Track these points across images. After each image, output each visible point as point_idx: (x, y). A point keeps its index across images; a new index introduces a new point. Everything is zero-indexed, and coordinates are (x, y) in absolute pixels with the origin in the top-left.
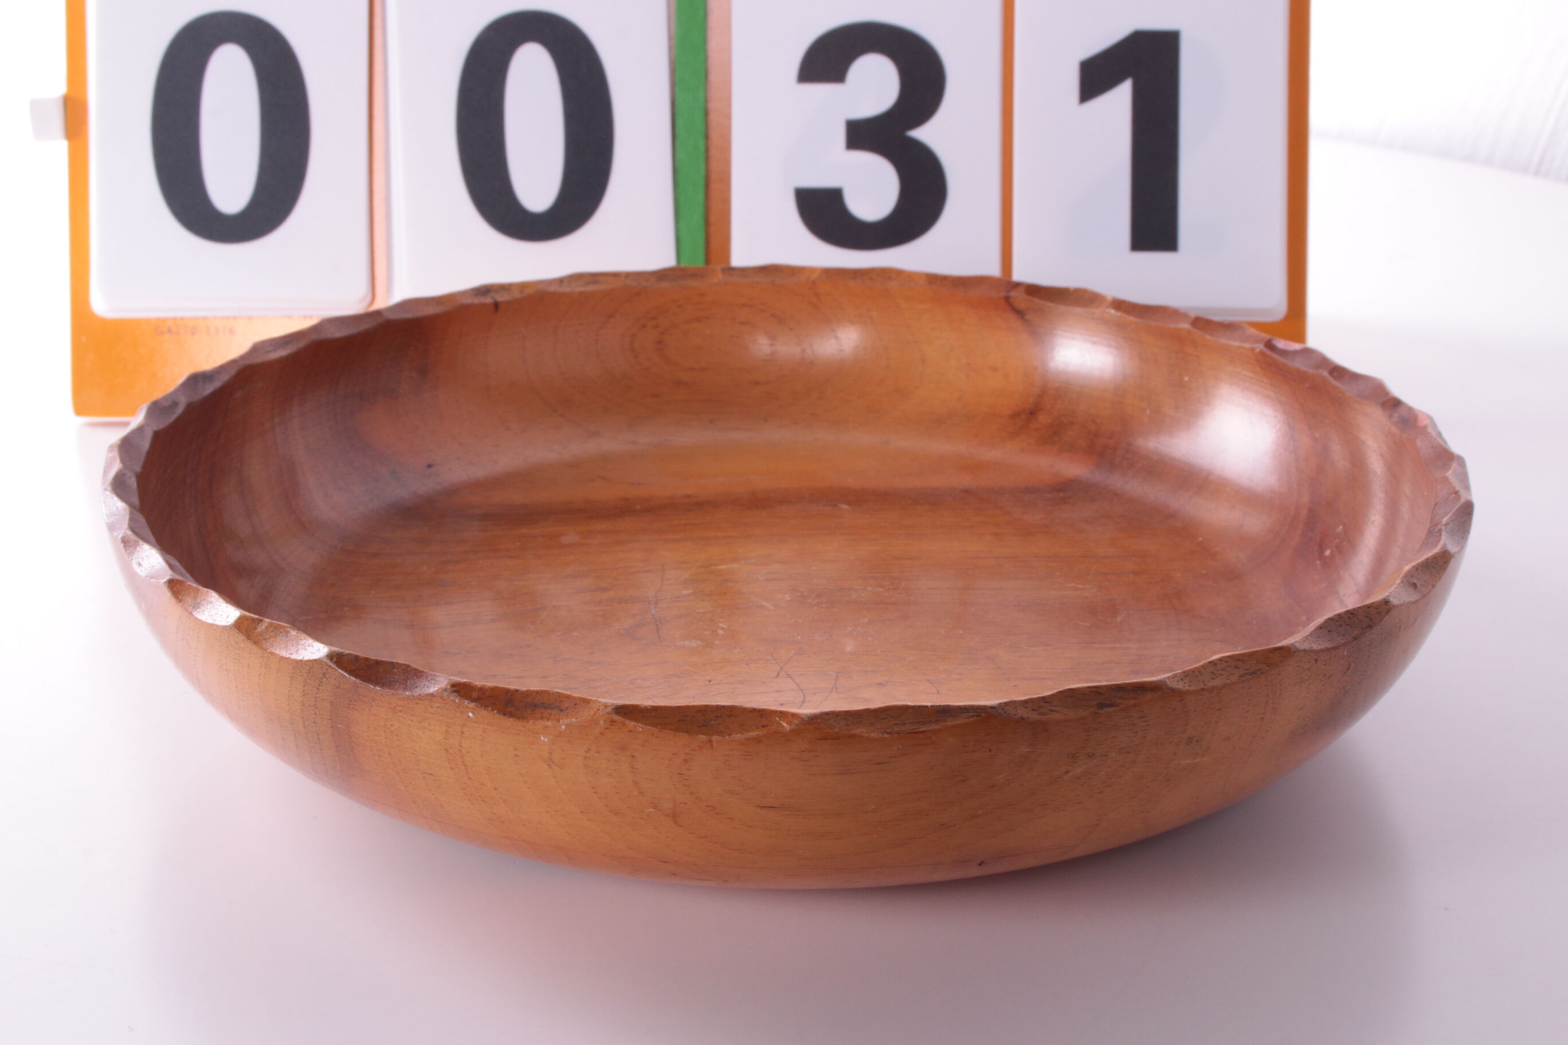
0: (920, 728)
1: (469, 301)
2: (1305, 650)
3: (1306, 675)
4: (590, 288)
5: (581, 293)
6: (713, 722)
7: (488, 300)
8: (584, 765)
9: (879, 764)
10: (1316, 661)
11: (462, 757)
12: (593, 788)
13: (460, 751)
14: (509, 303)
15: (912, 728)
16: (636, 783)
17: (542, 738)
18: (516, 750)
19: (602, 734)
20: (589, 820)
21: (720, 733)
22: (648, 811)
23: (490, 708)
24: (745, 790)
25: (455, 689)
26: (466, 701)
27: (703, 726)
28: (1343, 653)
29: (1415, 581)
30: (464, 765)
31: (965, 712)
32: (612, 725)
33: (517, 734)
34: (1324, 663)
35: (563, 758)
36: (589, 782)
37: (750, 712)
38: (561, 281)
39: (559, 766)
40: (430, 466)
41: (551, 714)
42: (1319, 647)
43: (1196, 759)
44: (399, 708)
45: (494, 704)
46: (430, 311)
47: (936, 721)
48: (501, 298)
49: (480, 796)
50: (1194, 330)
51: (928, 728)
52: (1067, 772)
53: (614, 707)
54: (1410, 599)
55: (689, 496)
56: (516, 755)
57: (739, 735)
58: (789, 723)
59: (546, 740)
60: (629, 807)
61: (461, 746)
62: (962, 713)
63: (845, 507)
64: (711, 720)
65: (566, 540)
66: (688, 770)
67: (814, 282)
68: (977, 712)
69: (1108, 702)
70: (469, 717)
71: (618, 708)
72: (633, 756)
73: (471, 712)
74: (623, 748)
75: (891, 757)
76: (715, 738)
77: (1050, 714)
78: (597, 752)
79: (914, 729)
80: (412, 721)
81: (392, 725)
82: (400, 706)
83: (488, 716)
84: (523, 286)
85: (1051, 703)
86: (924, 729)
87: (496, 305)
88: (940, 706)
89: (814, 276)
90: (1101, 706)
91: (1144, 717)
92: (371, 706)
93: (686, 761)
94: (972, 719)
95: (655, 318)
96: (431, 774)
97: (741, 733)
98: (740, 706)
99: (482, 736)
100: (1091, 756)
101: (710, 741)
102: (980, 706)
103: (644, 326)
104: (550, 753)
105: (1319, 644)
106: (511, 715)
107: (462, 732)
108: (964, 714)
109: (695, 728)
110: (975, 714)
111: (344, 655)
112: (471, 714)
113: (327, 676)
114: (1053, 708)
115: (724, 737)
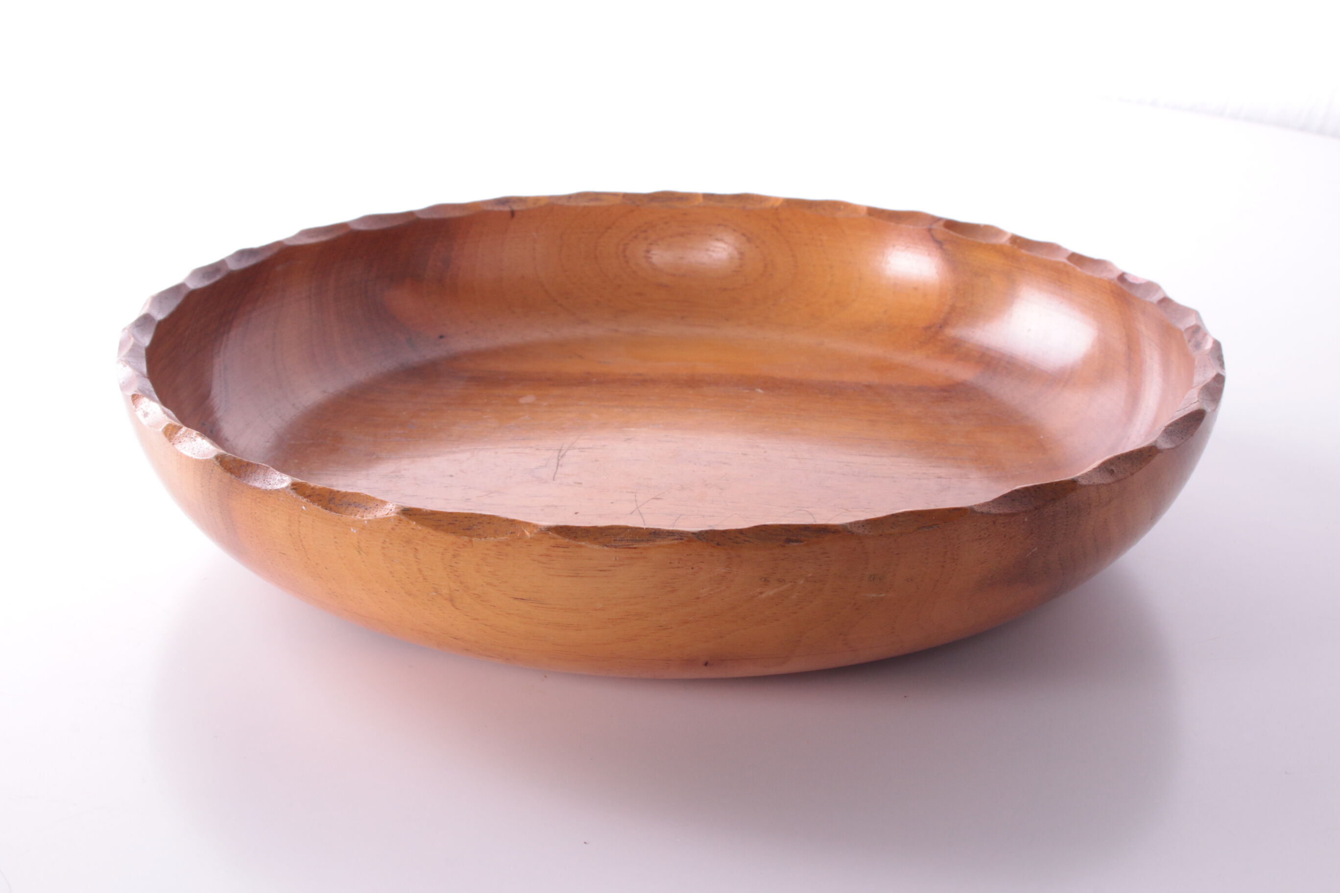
0: (633, 545)
1: (490, 208)
2: (982, 513)
3: (985, 534)
4: (592, 204)
5: (585, 207)
6: (475, 527)
7: (506, 208)
8: (382, 553)
9: (601, 571)
10: (994, 523)
11: (301, 541)
12: (391, 573)
13: (299, 536)
14: (522, 211)
15: (627, 544)
16: (420, 570)
17: (352, 530)
18: (335, 538)
19: (393, 529)
20: (393, 599)
21: (479, 536)
22: (433, 594)
23: (317, 504)
24: (500, 583)
25: (295, 487)
26: (301, 497)
27: (467, 529)
28: (1024, 519)
29: (1113, 468)
30: (304, 548)
31: (671, 536)
32: (400, 523)
33: (335, 525)
34: (1003, 525)
35: (367, 547)
36: (387, 567)
37: (504, 521)
38: (569, 197)
39: (365, 553)
40: (441, 337)
41: (359, 511)
42: (998, 512)
43: (881, 594)
44: (258, 500)
45: (320, 500)
46: (457, 214)
47: (648, 540)
48: (516, 207)
49: (318, 574)
50: (1069, 263)
51: (640, 546)
52: (761, 593)
53: (402, 509)
54: (1103, 482)
55: (640, 375)
56: (336, 542)
57: (492, 538)
58: (531, 533)
59: (355, 531)
60: (418, 590)
61: (299, 532)
62: (669, 536)
63: (760, 391)
64: (474, 525)
65: (522, 401)
66: (456, 563)
67: (777, 209)
68: (681, 536)
69: (795, 538)
70: (303, 509)
71: (405, 510)
72: (415, 549)
73: (304, 504)
74: (408, 542)
75: (611, 566)
76: (474, 539)
77: (743, 543)
78: (391, 544)
79: (628, 545)
80: (267, 510)
81: (255, 513)
82: (259, 498)
83: (316, 508)
84: (537, 199)
85: (746, 534)
86: (637, 546)
87: (513, 213)
88: (653, 529)
89: (778, 204)
90: (788, 541)
91: (826, 553)
92: (241, 497)
93: (454, 556)
94: (676, 542)
95: (645, 231)
96: (284, 554)
97: (495, 537)
98: (497, 516)
99: (312, 525)
100: (781, 582)
101: (471, 541)
102: (684, 531)
103: (636, 237)
104: (358, 542)
105: (998, 510)
106: (331, 509)
107: (299, 522)
108: (670, 537)
109: (461, 530)
110: (679, 537)
111: (226, 457)
112: (304, 508)
113: (214, 472)
114: (747, 539)
115: (481, 538)
